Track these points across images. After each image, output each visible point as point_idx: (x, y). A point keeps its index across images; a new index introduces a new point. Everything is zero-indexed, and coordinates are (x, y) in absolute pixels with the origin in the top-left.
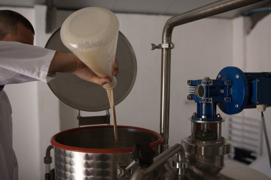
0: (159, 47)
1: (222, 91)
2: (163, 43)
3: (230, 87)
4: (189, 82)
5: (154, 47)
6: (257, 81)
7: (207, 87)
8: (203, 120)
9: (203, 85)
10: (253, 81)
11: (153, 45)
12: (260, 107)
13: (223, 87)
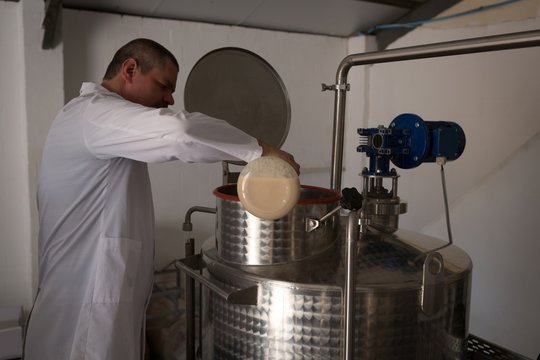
0: (333, 88)
1: (400, 142)
2: (337, 83)
3: (409, 136)
4: (359, 130)
5: (325, 88)
6: (440, 130)
7: (385, 136)
8: (377, 174)
9: (381, 134)
10: (435, 131)
11: (324, 85)
12: (441, 160)
13: (401, 136)
